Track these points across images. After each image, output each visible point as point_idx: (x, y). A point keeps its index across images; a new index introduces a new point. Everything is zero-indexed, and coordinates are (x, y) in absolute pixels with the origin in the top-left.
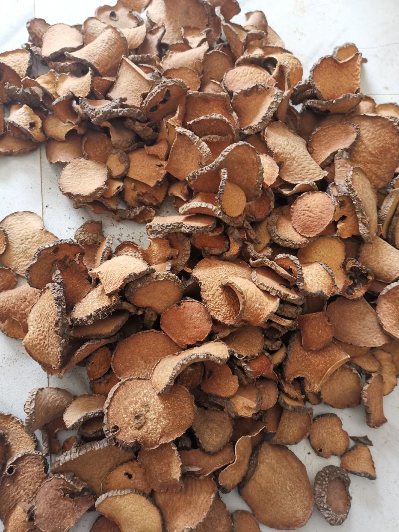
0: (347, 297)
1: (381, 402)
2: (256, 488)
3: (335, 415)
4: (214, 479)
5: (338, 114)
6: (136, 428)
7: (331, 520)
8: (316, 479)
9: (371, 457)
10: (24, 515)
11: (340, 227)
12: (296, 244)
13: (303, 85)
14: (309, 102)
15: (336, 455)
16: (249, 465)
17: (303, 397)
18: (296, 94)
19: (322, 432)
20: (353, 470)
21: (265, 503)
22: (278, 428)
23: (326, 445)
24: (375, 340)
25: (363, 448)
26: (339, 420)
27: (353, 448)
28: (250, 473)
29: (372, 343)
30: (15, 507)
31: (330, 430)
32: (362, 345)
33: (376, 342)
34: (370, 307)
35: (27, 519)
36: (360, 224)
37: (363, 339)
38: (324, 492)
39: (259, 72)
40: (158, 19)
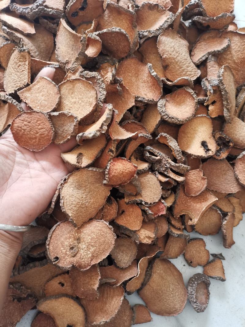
0: (216, 158)
1: (232, 231)
2: (150, 290)
3: (202, 240)
4: (123, 287)
5: (215, 29)
6: (72, 256)
7: (198, 309)
8: (189, 282)
9: (223, 267)
11: (211, 109)
12: (180, 121)
13: (192, 4)
14: (196, 18)
15: (201, 266)
16: (146, 275)
17: (183, 227)
18: (186, 11)
19: (193, 250)
20: (211, 276)
21: (155, 299)
22: (165, 248)
23: (195, 258)
24: (232, 189)
25: (218, 261)
26: (204, 242)
27: (212, 261)
28: (146, 280)
29: (230, 190)
31: (198, 249)
32: (223, 192)
33: (232, 190)
34: (230, 166)
36: (225, 109)
37: (224, 188)
38: (194, 291)
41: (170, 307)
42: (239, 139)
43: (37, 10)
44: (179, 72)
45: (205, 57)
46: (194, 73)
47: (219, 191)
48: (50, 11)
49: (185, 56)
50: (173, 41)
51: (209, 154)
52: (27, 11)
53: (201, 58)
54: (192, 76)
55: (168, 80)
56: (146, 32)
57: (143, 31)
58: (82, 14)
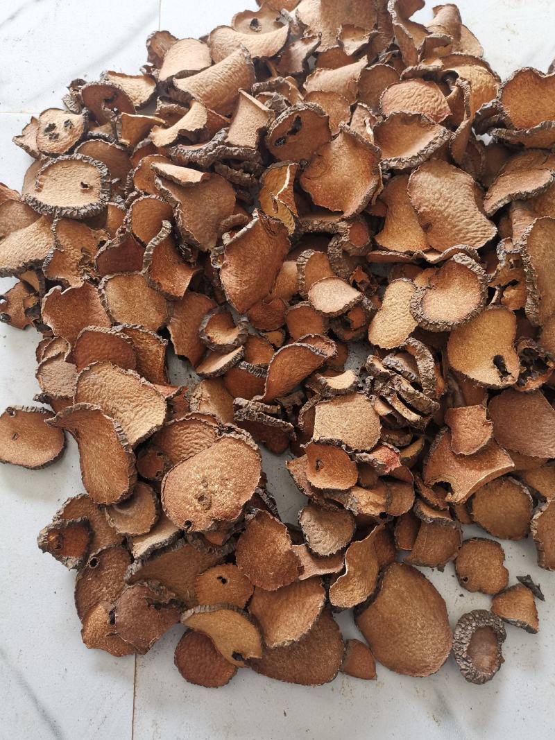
0: (518, 390)
2: (377, 618)
3: (497, 544)
5: (536, 148)
7: (469, 674)
8: (460, 621)
10: (106, 616)
11: (508, 295)
13: (488, 108)
14: (494, 133)
15: (486, 594)
18: (478, 120)
19: (475, 559)
20: (506, 618)
21: (387, 638)
22: (415, 545)
23: (475, 576)
24: (551, 450)
25: (525, 592)
26: (502, 551)
27: (515, 588)
30: (96, 605)
31: (486, 561)
32: (533, 455)
33: (551, 452)
34: (549, 405)
35: (108, 621)
37: (535, 447)
38: (466, 639)
39: (431, 95)
40: (311, 20)
41: (414, 657)
43: (214, 151)
44: (450, 234)
45: (503, 203)
47: (525, 453)
48: (236, 150)
49: (462, 204)
50: (438, 181)
51: (507, 383)
52: (198, 155)
53: (496, 205)
54: (478, 239)
55: (432, 250)
56: (395, 160)
57: (389, 159)
58: (294, 141)
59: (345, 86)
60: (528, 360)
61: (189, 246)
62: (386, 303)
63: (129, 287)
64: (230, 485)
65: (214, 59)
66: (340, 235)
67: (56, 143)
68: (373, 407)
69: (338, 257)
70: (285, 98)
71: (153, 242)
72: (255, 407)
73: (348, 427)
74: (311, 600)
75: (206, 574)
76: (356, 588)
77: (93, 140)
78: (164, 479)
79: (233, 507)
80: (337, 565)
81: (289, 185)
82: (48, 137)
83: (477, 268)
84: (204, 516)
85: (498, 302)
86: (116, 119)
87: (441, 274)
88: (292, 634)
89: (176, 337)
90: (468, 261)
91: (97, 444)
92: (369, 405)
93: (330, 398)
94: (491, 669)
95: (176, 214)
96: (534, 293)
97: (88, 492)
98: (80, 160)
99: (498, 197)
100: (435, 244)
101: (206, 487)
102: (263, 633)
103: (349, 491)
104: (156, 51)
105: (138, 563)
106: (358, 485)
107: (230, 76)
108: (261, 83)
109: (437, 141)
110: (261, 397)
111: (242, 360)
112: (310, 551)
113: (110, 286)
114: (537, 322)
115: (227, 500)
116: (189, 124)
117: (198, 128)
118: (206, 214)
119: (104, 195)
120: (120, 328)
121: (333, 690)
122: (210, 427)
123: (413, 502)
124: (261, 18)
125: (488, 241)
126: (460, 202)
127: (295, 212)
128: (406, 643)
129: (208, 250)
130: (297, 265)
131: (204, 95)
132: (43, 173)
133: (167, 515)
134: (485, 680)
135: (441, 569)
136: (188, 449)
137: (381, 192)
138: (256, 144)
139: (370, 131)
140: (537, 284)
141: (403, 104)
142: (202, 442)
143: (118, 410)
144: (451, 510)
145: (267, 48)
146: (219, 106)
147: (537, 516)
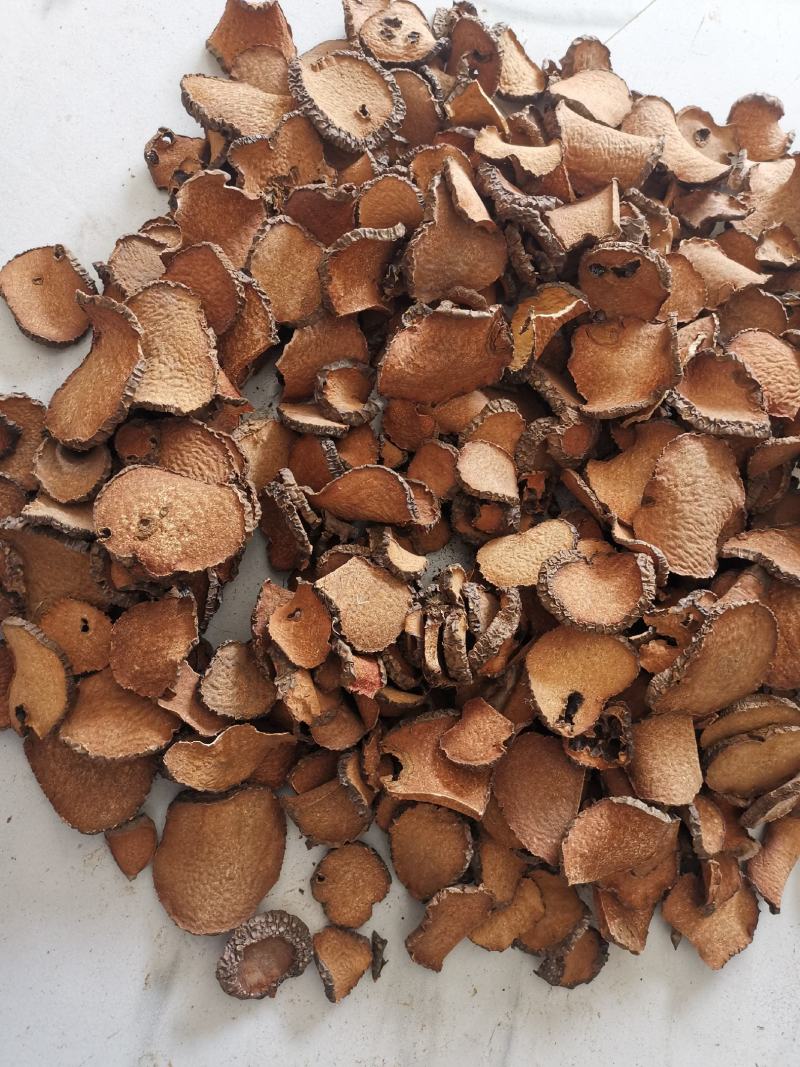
0: (564, 748)
7: (224, 969)
8: (272, 912)
15: (325, 912)
20: (321, 957)
21: (184, 852)
22: (307, 793)
26: (386, 891)
31: (361, 883)
32: (513, 827)
33: (534, 842)
34: (580, 795)
37: (523, 822)
38: (259, 935)
39: (793, 380)
40: (760, 188)
41: (190, 899)
42: (650, 772)
43: (522, 209)
44: (662, 531)
45: (746, 555)
46: (693, 563)
47: (508, 816)
48: (544, 231)
50: (705, 467)
51: (561, 730)
52: (504, 197)
53: (738, 550)
54: (684, 564)
55: (629, 528)
56: (686, 403)
57: (681, 396)
58: (612, 282)
59: (719, 283)
60: (606, 730)
61: (400, 275)
62: (532, 533)
63: (299, 251)
64: (186, 539)
65: (624, 125)
66: (558, 420)
67: (382, 43)
68: (407, 614)
69: (534, 442)
70: (648, 232)
71: (366, 232)
72: (296, 495)
73: (361, 608)
74: (147, 735)
75: (75, 603)
76: (203, 769)
77: (420, 77)
78: (131, 467)
79: (166, 561)
80: (208, 728)
81: (559, 318)
82: (381, 28)
83: (651, 588)
84: (129, 541)
85: (637, 645)
86: (465, 79)
87: (611, 559)
88: (94, 745)
89: (294, 349)
90: (650, 572)
91: (104, 366)
92: (406, 609)
93: (377, 564)
94: (251, 989)
95: (419, 230)
96: (678, 671)
97: (50, 407)
98: (388, 82)
99: (748, 546)
100: (638, 525)
101: (162, 516)
102: (68, 717)
103: (296, 668)
104: (577, 58)
105: (20, 522)
106: (312, 673)
107: (620, 157)
108: (641, 194)
109: (747, 428)
110: (310, 492)
111: (332, 438)
112: (198, 686)
113: (281, 230)
114: (651, 702)
115: (168, 550)
116: (529, 159)
117: (533, 171)
118: (450, 263)
119: (372, 139)
120: (247, 279)
121: (80, 846)
122: (231, 467)
123: (347, 746)
124: (715, 135)
125: (691, 577)
126: (706, 510)
127: (538, 352)
128: (196, 876)
129: (415, 299)
130: (487, 405)
131: (574, 148)
132: (337, 56)
133: (96, 504)
134: (233, 993)
135: (309, 845)
136: (185, 465)
137: (642, 422)
138: (572, 246)
139: (692, 350)
140: (691, 666)
141: (756, 360)
142: (207, 472)
143: (159, 356)
144: (379, 796)
145: (686, 167)
146: (578, 174)
147: (453, 890)
